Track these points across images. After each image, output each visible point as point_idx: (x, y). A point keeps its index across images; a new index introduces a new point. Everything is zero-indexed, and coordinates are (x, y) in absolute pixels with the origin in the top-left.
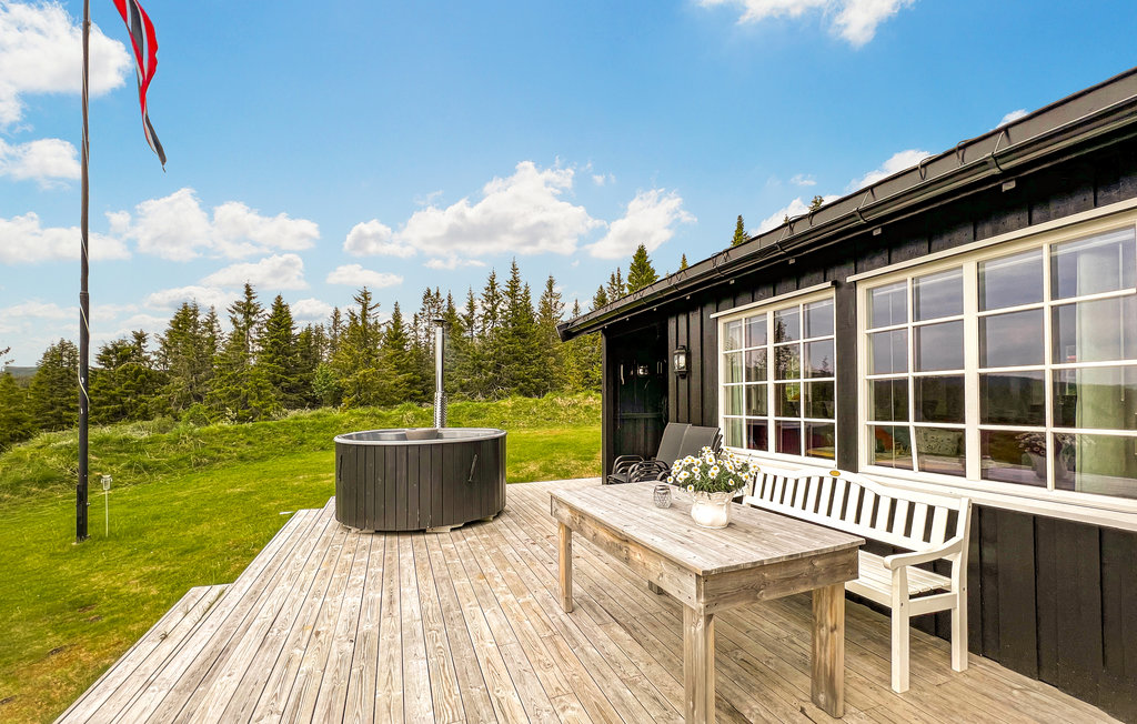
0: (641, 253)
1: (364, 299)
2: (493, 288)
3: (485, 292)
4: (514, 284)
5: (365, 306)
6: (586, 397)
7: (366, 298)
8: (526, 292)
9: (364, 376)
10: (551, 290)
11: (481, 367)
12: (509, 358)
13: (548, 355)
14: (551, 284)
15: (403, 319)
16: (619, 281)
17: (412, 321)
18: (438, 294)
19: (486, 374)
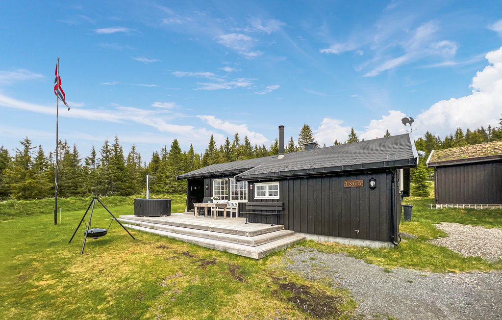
0: (175, 142)
1: (27, 143)
2: (107, 147)
3: (103, 148)
4: (116, 146)
5: (27, 147)
6: (164, 196)
7: (28, 143)
8: (121, 150)
9: (30, 183)
10: (134, 151)
11: (100, 182)
12: (116, 179)
13: (133, 179)
14: (134, 148)
15: (44, 154)
16: (166, 151)
17: (49, 155)
18: (66, 143)
19: (104, 186)
